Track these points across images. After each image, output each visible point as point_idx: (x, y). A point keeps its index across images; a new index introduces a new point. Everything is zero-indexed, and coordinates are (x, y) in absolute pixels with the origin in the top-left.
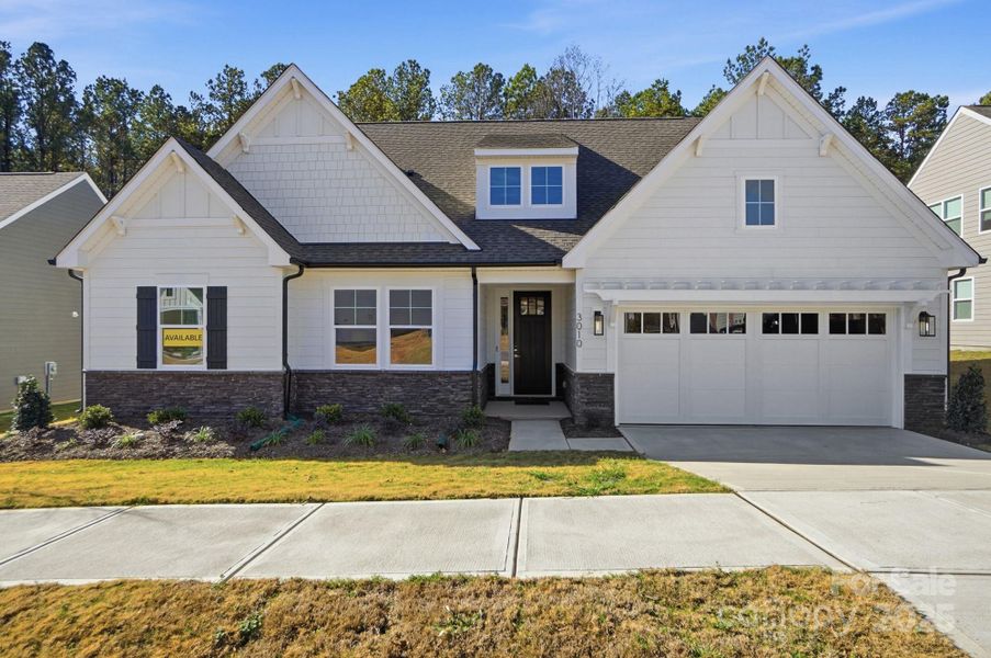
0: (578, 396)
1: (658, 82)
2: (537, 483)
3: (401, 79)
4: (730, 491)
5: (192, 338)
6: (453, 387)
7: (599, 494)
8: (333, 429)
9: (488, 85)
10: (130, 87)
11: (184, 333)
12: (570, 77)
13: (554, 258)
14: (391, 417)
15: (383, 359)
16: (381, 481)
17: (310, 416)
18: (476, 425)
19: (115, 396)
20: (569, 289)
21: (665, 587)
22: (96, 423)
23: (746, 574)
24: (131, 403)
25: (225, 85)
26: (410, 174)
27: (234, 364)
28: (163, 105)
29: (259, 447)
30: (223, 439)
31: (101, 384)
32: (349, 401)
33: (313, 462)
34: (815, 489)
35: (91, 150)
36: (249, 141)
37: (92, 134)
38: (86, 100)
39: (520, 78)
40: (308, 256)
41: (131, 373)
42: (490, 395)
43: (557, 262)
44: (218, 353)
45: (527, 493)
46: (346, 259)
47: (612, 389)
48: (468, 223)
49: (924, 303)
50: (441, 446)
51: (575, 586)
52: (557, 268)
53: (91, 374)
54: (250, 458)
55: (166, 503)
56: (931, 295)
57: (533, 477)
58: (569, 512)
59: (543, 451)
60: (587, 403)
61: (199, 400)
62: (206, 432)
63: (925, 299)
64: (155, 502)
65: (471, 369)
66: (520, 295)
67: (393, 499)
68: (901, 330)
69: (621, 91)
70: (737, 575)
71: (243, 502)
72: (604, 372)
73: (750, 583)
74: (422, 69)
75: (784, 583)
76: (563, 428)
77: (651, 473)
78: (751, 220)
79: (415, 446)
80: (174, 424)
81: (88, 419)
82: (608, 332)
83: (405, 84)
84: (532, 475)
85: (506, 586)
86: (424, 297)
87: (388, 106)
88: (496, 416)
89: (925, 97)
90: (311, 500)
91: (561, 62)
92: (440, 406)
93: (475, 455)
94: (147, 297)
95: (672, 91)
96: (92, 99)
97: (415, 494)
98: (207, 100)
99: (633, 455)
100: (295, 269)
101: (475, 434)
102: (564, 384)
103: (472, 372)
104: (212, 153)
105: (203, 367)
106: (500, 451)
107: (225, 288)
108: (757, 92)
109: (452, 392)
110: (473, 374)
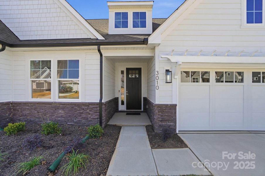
0: (157, 116)
6: (90, 111)
47: (175, 113)
60: (161, 121)
65: (99, 101)
72: (171, 103)
86: (75, 63)
88: (115, 124)
92: (83, 121)
102: (148, 107)
109: (89, 114)
110: (101, 103)
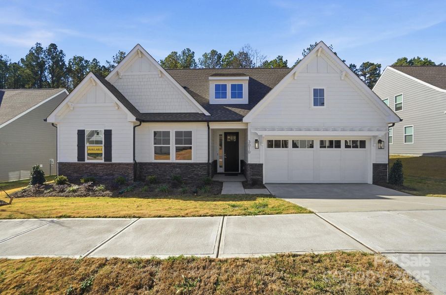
0: (249, 172)
1: (279, 56)
2: (231, 209)
3: (184, 55)
4: (312, 213)
5: (98, 150)
6: (200, 169)
7: (257, 215)
8: (153, 185)
9: (216, 58)
10: (85, 59)
11: (95, 148)
12: (246, 55)
13: (240, 119)
14: (175, 181)
15: (173, 158)
16: (167, 208)
17: (143, 180)
18: (209, 184)
19: (69, 172)
20: (245, 131)
21: (288, 263)
22: (61, 182)
23: (326, 255)
24: (75, 175)
25: (119, 58)
26: (185, 88)
27: (115, 160)
28: (97, 65)
29: (122, 192)
30: (109, 189)
31: (64, 168)
32: (160, 175)
33: (142, 199)
34: (347, 211)
35: (71, 82)
36: (121, 74)
37: (71, 76)
38: (69, 64)
39: (228, 55)
40: (144, 118)
41: (75, 163)
42: (215, 172)
43: (241, 120)
44: (108, 156)
45: (226, 214)
46: (158, 119)
48: (207, 106)
49: (380, 136)
50: (194, 192)
51: (246, 263)
52: (240, 122)
53: (60, 164)
54: (118, 197)
55: (74, 217)
56: (383, 133)
57: (230, 207)
58: (244, 223)
59: (235, 194)
60: (252, 175)
61: (101, 174)
62: (102, 187)
63: (380, 135)
64: (69, 217)
65: (207, 162)
66: (227, 133)
67: (169, 217)
68: (371, 147)
69: (265, 60)
70: (321, 256)
71: (106, 217)
72: (259, 163)
73: (328, 260)
74: (192, 52)
75: (344, 260)
76: (243, 185)
77: (278, 204)
78: (315, 104)
79: (184, 192)
80: (90, 183)
81: (58, 181)
82: (260, 147)
83: (185, 57)
84: (229, 205)
85: (213, 263)
86: (189, 134)
87: (179, 65)
88: (217, 180)
89: (373, 64)
90: (134, 217)
91: (243, 49)
92: (195, 177)
93: (208, 196)
94: (81, 133)
95: (284, 60)
96: (71, 64)
97: (178, 214)
98: (112, 63)
99: (270, 196)
100: (138, 123)
101: (208, 187)
102: (244, 168)
103: (207, 163)
104: (107, 79)
105: (103, 161)
106: (218, 194)
107: (111, 130)
108: (317, 55)
109: (200, 171)
110: (208, 164)
